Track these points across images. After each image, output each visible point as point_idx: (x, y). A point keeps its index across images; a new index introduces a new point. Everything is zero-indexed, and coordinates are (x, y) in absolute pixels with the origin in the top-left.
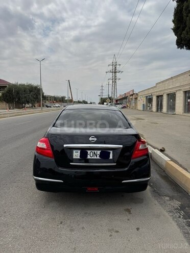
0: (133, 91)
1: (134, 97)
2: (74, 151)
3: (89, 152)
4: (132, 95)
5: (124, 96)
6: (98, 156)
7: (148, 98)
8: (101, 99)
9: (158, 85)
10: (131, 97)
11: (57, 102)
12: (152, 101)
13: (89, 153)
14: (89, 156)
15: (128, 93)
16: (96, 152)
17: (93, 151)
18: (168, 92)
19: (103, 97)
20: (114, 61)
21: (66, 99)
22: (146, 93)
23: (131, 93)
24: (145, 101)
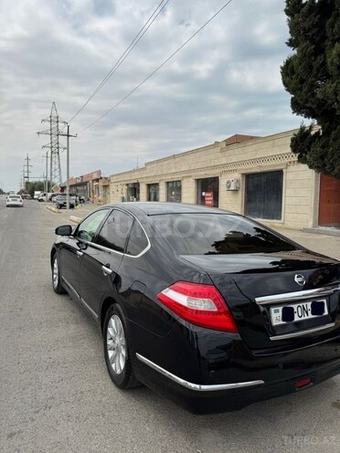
0: (99, 172)
1: (101, 183)
2: (272, 310)
3: (295, 307)
4: (97, 180)
5: (79, 181)
6: (310, 312)
7: (130, 186)
8: (27, 183)
9: (148, 167)
10: (95, 184)
12: (139, 192)
13: (295, 310)
14: (296, 315)
15: (89, 176)
16: (304, 304)
17: (301, 305)
18: (169, 178)
19: (30, 180)
20: (54, 114)
22: (127, 178)
23: (95, 176)
24: (125, 191)
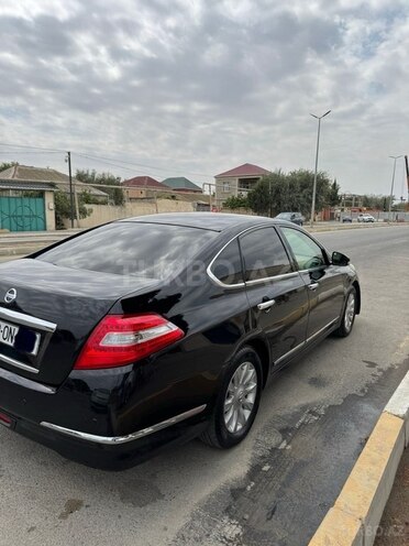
3: (3, 325)
11: (369, 209)
13: (2, 328)
21: (396, 203)
